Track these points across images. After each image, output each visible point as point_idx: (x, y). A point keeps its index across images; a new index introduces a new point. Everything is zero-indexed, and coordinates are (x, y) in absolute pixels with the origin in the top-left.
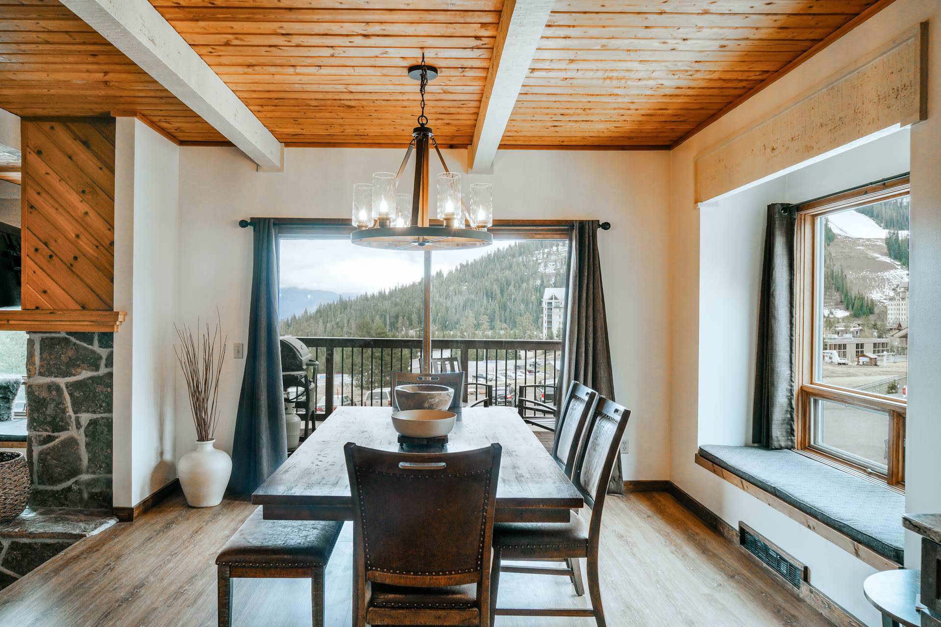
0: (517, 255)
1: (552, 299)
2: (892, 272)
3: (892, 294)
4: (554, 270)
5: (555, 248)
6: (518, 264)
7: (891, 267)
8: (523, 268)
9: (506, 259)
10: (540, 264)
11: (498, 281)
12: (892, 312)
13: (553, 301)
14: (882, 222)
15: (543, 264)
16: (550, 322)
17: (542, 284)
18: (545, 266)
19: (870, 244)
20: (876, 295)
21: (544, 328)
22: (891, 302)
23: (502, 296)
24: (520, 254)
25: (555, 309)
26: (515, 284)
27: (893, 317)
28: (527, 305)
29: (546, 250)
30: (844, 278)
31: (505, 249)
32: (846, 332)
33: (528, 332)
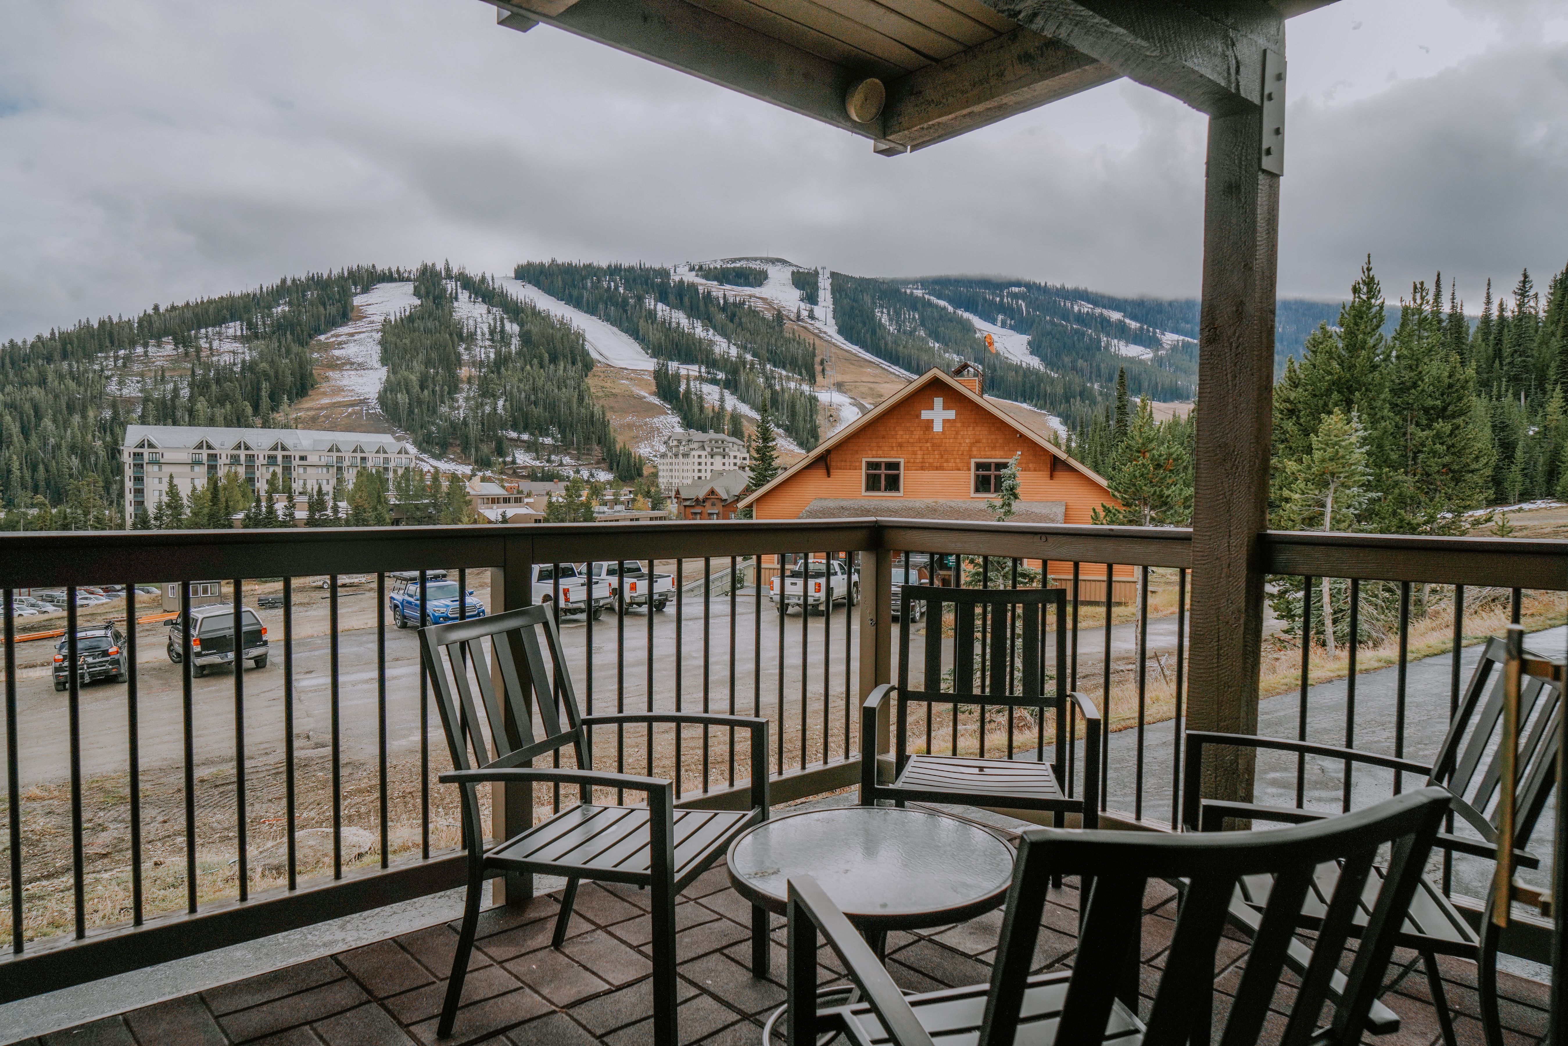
0: (57, 356)
1: (142, 446)
2: (662, 417)
3: (663, 449)
4: (141, 391)
5: (140, 350)
6: (61, 377)
7: (662, 412)
8: (72, 385)
9: (32, 365)
10: (107, 378)
11: (15, 409)
12: (664, 474)
13: (146, 451)
14: (648, 348)
15: (115, 379)
16: (139, 492)
17: (114, 418)
18: (121, 383)
19: (635, 375)
20: (643, 450)
21: (127, 504)
22: (662, 461)
23: (27, 439)
24: (65, 356)
25: (150, 467)
26: (54, 415)
27: (665, 481)
28: (83, 458)
29: (122, 353)
30: (605, 424)
31: (29, 343)
32: (616, 502)
33: (94, 512)
